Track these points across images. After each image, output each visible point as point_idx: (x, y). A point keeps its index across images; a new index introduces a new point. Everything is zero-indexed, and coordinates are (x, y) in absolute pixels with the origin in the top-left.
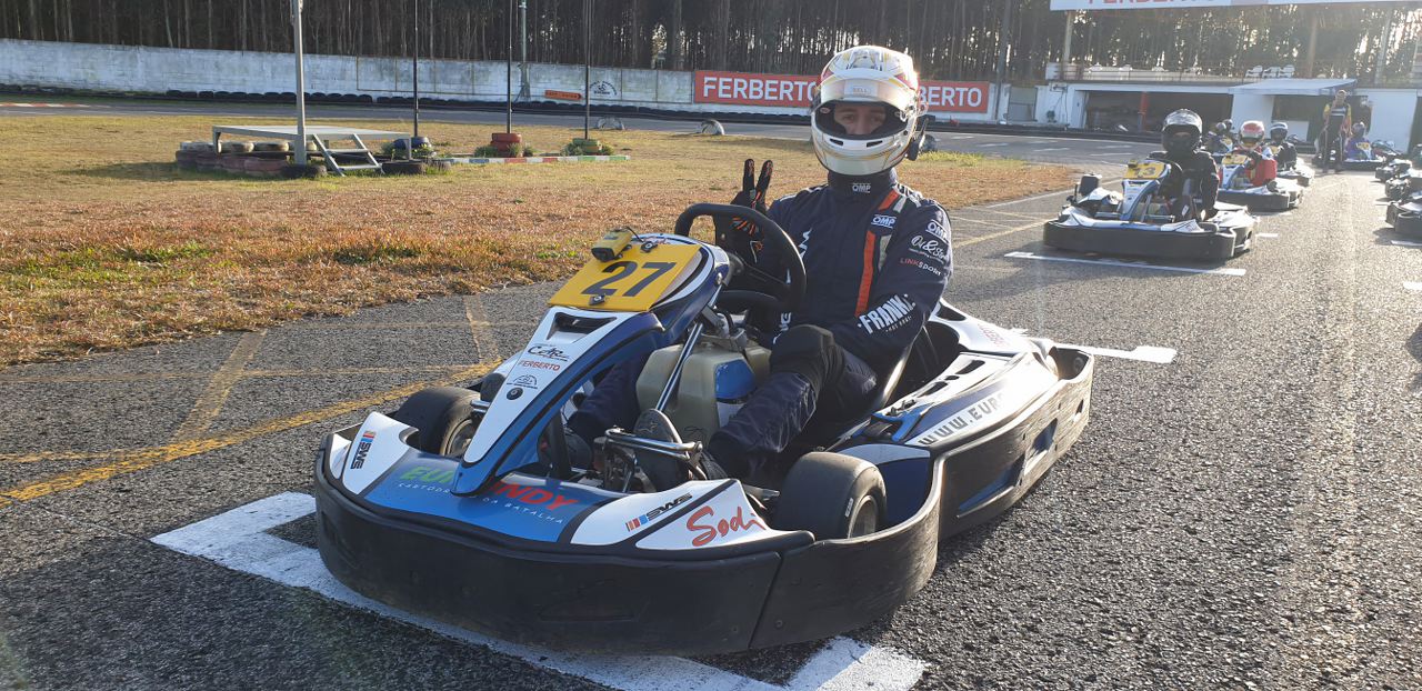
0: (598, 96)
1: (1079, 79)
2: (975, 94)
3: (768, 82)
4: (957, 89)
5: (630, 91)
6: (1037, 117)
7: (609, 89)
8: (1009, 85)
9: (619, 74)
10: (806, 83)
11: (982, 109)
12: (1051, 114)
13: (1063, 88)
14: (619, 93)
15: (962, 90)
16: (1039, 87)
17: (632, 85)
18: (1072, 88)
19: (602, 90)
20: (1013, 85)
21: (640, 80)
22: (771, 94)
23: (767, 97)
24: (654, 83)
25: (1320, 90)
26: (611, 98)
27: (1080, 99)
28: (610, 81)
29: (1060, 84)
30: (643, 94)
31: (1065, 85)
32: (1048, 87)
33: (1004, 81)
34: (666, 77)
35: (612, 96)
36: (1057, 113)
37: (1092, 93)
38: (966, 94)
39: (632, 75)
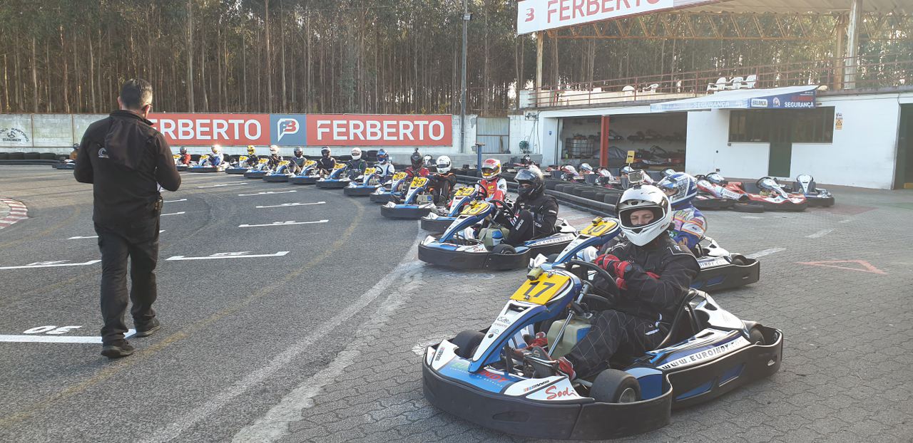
0: (8, 144)
1: (552, 108)
2: (436, 128)
3: (199, 122)
4: (416, 122)
5: (43, 137)
6: (510, 150)
7: (19, 136)
8: (475, 116)
9: (30, 120)
10: (242, 121)
11: (447, 142)
12: (524, 145)
13: (535, 116)
14: (30, 139)
15: (421, 123)
16: (511, 117)
17: (46, 131)
18: (543, 115)
19: (11, 138)
20: (479, 116)
21: (52, 125)
22: (203, 133)
23: (199, 137)
24: (70, 129)
25: (749, 101)
26: (23, 145)
27: (554, 127)
28: (20, 127)
29: (532, 112)
30: (59, 140)
31: (536, 112)
32: (522, 117)
33: (469, 113)
34: (83, 121)
35: (23, 143)
36: (531, 143)
37: (566, 120)
38: (426, 127)
39: (44, 120)
